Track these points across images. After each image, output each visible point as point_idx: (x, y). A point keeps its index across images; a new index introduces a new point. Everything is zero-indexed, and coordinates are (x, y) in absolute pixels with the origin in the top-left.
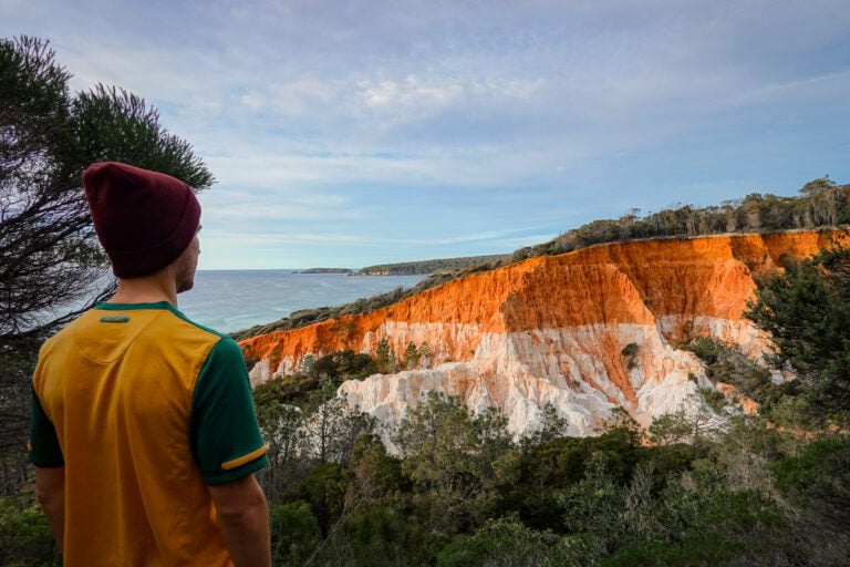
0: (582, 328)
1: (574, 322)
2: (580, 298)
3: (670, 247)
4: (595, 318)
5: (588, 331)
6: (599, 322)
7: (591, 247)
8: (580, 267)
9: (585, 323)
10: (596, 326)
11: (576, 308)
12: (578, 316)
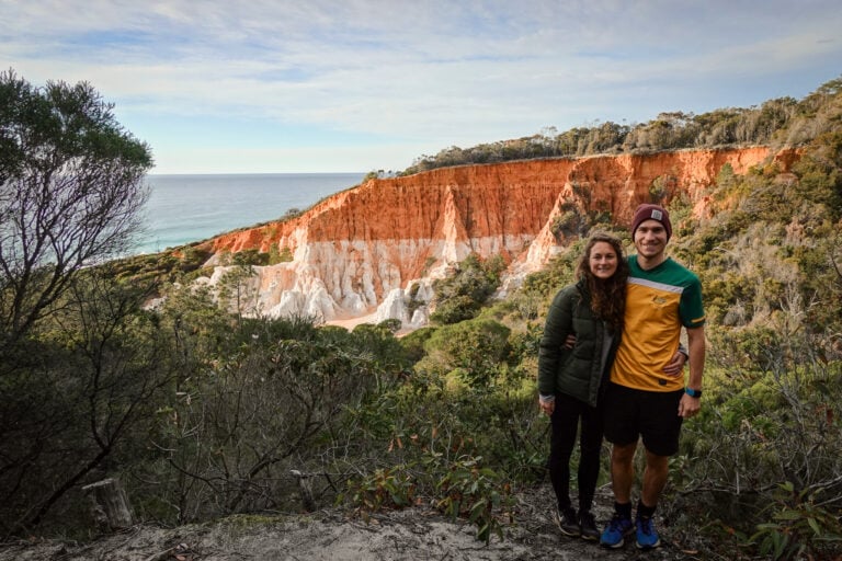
0: (404, 241)
1: (397, 236)
2: (409, 216)
3: (557, 168)
4: (421, 232)
5: (409, 244)
6: (425, 236)
7: (433, 170)
8: (417, 188)
9: (408, 237)
10: (421, 241)
11: (402, 225)
12: (402, 232)
